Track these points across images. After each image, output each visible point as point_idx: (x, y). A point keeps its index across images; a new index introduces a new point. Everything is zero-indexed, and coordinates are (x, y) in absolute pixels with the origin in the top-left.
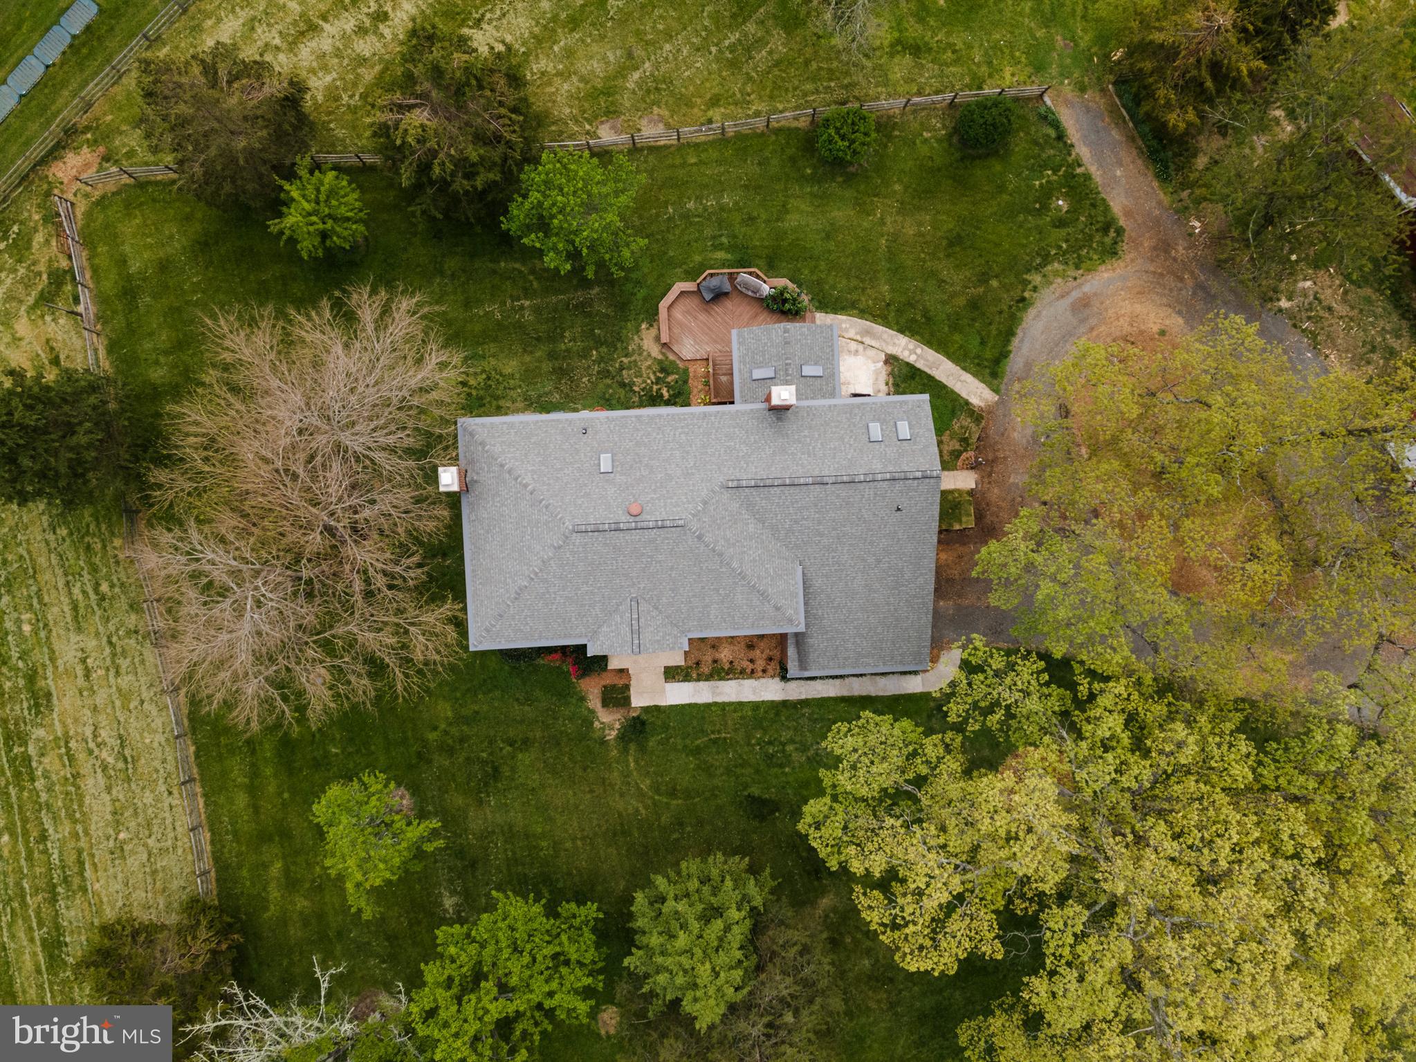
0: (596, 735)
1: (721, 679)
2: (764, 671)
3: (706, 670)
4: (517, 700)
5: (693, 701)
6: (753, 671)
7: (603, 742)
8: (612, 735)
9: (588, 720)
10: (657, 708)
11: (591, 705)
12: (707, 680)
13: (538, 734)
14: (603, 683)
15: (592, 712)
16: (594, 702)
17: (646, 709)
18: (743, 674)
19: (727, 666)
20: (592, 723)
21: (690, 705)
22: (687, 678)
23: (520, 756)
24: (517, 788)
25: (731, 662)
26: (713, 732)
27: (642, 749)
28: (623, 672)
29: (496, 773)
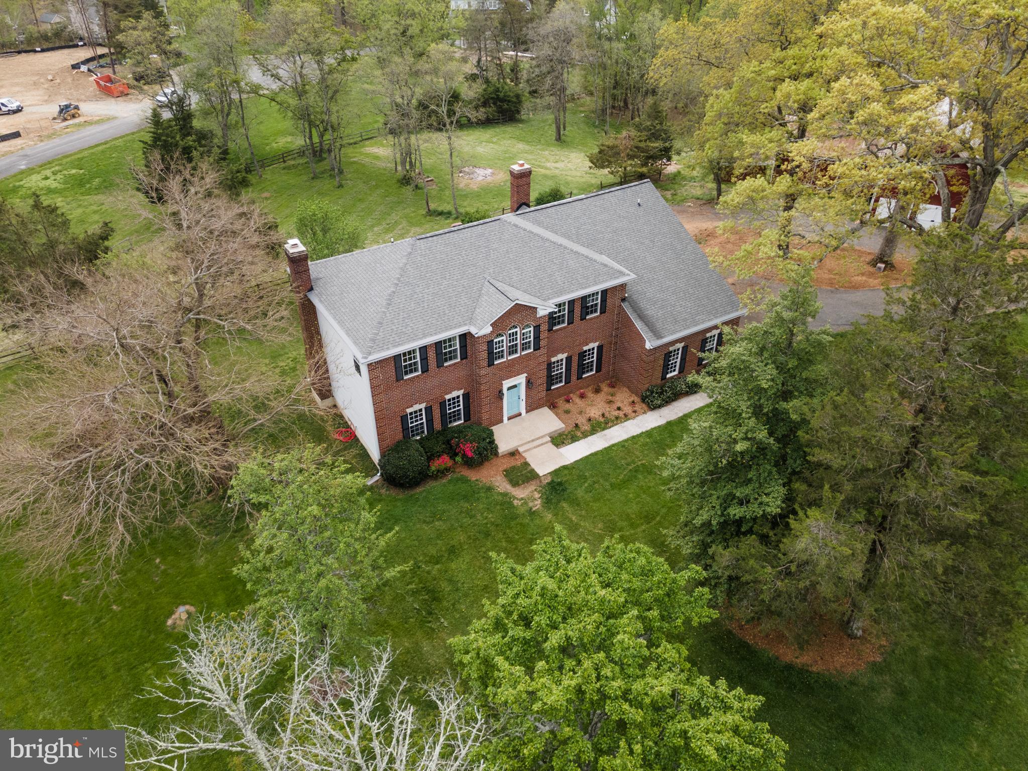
0: (522, 510)
1: (604, 429)
2: (635, 412)
3: (587, 427)
4: (425, 522)
5: (593, 451)
6: (626, 415)
7: (531, 513)
8: (537, 504)
9: (506, 501)
10: (565, 467)
11: (501, 490)
12: (592, 434)
13: (462, 538)
14: (501, 469)
15: (505, 495)
16: (502, 485)
17: (556, 472)
18: (617, 420)
19: (602, 420)
20: (511, 503)
21: (592, 455)
22: (574, 439)
23: (453, 566)
24: (466, 595)
25: (603, 415)
26: (628, 464)
27: (575, 502)
28: (514, 454)
29: (435, 596)
